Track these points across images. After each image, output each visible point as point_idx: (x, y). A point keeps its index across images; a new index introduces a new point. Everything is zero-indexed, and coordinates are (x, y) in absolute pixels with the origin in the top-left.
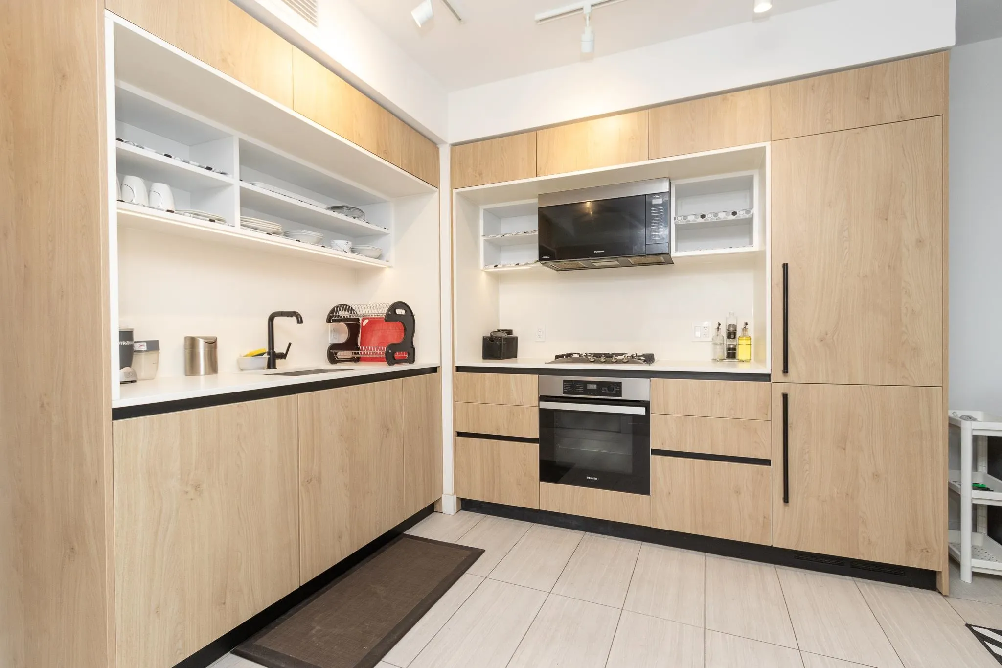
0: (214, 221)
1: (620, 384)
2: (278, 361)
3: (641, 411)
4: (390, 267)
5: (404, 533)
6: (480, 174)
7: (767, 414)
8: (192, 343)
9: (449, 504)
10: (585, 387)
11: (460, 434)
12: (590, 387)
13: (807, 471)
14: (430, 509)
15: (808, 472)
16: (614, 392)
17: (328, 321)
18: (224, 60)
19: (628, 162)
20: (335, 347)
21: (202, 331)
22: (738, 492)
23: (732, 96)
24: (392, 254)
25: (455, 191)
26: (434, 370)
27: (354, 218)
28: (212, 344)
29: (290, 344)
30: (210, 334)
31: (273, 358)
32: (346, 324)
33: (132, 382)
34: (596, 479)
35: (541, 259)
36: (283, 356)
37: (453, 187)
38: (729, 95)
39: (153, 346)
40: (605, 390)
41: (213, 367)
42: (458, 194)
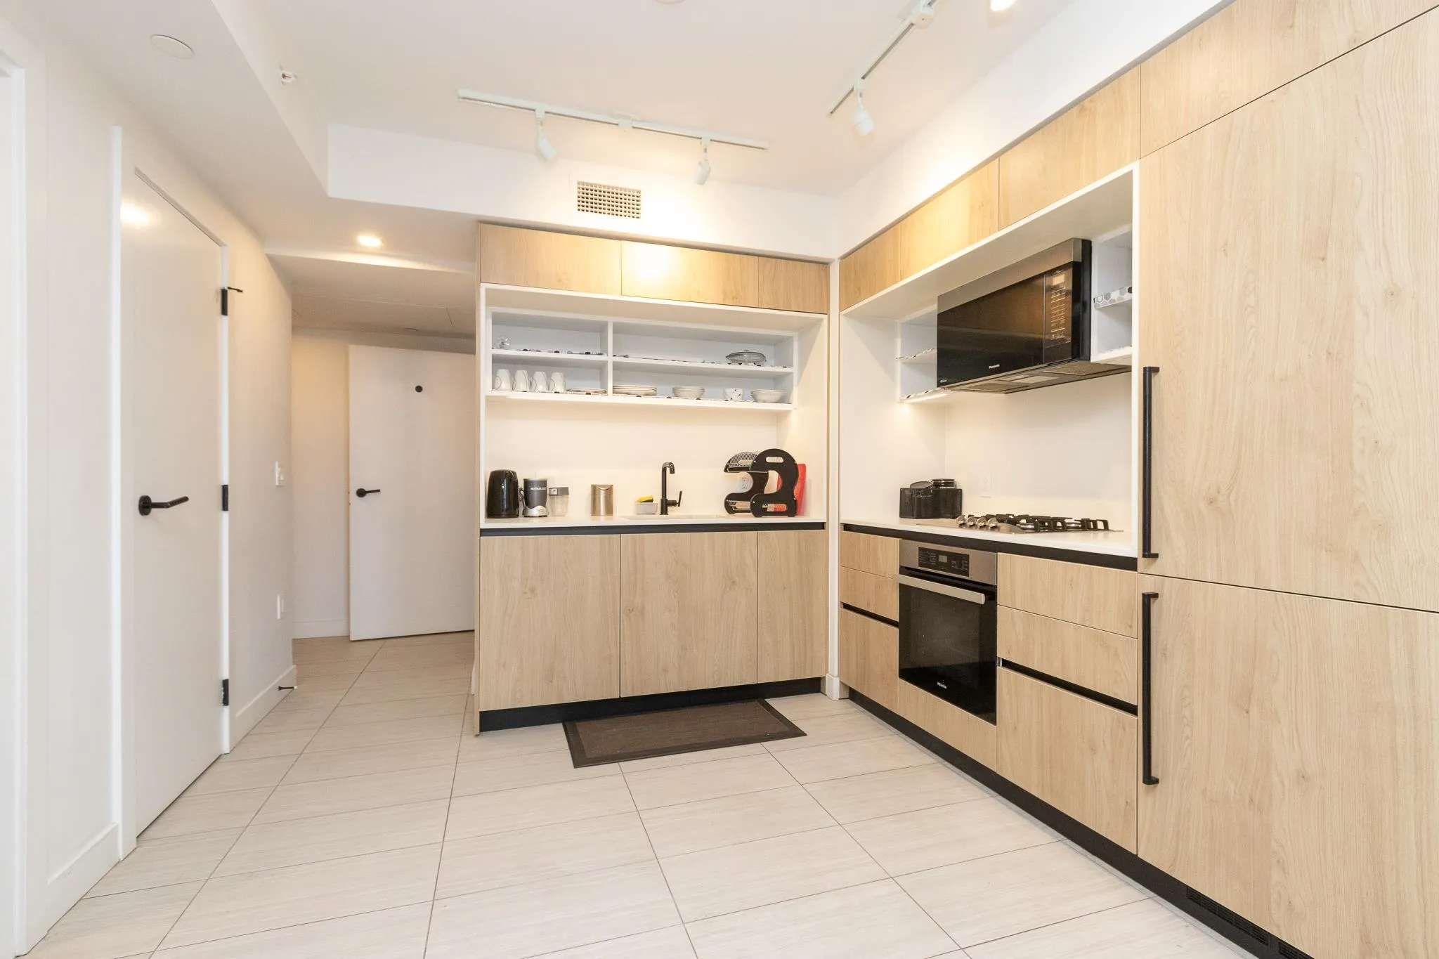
0: (590, 394)
1: (967, 557)
2: (669, 508)
3: (980, 598)
4: (795, 409)
5: (766, 700)
6: (859, 289)
7: (1131, 627)
8: (595, 489)
9: (833, 686)
10: (938, 558)
11: (846, 606)
12: (943, 559)
13: (1187, 738)
14: (813, 686)
15: (1189, 741)
16: (963, 568)
17: (726, 471)
18: (560, 280)
19: (978, 240)
20: (733, 497)
21: (602, 481)
22: (1093, 750)
23: (1091, 101)
24: (795, 395)
25: (844, 312)
26: (821, 526)
27: (740, 364)
28: (609, 491)
29: (681, 492)
30: (607, 482)
31: (666, 505)
32: (751, 474)
33: (545, 516)
34: (945, 687)
35: (939, 385)
36: (674, 504)
37: (841, 310)
38: (1086, 102)
39: (564, 491)
40: (954, 565)
41: (609, 510)
42: (845, 315)
